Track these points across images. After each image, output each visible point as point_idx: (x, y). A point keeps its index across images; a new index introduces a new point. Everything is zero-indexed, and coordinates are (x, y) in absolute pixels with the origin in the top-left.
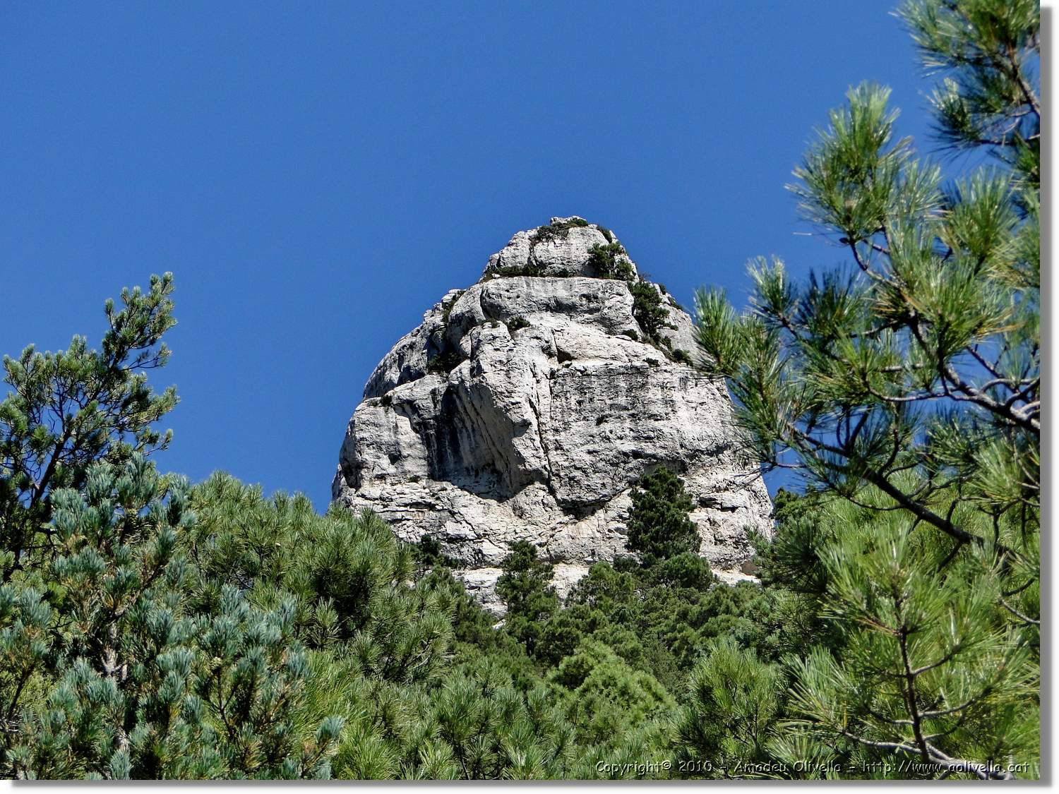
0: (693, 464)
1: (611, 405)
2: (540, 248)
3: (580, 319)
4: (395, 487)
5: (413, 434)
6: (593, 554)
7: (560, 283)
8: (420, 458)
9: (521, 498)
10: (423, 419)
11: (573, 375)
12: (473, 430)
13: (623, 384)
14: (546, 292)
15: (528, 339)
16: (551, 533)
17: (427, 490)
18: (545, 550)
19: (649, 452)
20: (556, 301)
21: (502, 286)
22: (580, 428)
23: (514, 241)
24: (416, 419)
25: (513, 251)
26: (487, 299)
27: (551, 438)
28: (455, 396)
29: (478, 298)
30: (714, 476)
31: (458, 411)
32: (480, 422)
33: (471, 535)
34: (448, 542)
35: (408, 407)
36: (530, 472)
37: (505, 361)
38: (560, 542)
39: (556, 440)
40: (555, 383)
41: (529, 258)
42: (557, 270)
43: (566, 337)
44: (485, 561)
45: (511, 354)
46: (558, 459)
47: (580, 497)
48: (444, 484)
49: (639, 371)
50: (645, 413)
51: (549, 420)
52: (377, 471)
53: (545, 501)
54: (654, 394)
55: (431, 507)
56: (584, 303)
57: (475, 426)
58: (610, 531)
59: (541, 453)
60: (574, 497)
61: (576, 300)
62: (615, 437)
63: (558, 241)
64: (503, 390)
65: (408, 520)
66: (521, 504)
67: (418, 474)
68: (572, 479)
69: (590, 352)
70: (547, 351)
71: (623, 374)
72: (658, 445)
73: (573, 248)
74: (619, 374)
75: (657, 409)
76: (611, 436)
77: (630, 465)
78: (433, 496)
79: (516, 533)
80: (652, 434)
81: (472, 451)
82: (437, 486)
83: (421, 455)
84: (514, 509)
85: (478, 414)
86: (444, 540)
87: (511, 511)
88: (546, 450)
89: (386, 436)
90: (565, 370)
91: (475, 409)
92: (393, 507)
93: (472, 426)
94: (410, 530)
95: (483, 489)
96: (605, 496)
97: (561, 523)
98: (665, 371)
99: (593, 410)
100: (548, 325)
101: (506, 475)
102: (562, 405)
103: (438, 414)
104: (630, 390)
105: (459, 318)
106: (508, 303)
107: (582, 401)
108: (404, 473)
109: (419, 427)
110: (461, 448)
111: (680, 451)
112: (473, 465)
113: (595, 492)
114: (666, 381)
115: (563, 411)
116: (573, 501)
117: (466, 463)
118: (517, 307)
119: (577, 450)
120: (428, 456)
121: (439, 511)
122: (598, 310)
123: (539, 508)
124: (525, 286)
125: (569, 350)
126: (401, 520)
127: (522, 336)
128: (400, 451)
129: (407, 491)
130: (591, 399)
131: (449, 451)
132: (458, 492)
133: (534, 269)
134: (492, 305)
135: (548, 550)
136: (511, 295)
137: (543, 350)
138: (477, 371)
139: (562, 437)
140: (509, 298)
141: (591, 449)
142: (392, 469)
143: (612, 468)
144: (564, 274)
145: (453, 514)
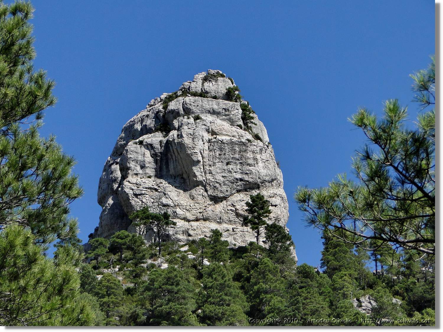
0: (262, 186)
1: (232, 158)
2: (206, 84)
3: (221, 118)
4: (142, 179)
5: (151, 158)
6: (220, 219)
7: (214, 102)
8: (152, 168)
9: (193, 192)
10: (156, 152)
11: (218, 142)
12: (176, 160)
13: (237, 149)
14: (209, 105)
15: (201, 125)
16: (204, 208)
17: (155, 183)
18: (202, 215)
19: (246, 179)
20: (213, 110)
21: (192, 100)
22: (220, 166)
23: (196, 80)
24: (153, 152)
25: (195, 85)
26: (185, 105)
27: (208, 168)
28: (170, 145)
29: (181, 104)
30: (269, 191)
31: (170, 151)
32: (179, 157)
33: (172, 205)
34: (163, 206)
35: (150, 147)
36: (198, 181)
37: (192, 134)
38: (208, 212)
39: (210, 170)
40: (210, 145)
41: (202, 89)
42: (213, 96)
43: (216, 125)
44: (177, 216)
45: (195, 131)
46: (210, 178)
47: (217, 195)
48: (162, 180)
49: (244, 144)
50: (246, 163)
51: (207, 160)
52: (135, 172)
53: (203, 195)
54: (250, 155)
55: (156, 190)
56: (224, 112)
57: (177, 158)
58: (228, 210)
59: (204, 175)
60: (215, 194)
61: (220, 110)
62: (234, 172)
63: (214, 83)
64: (191, 146)
65: (147, 194)
66: (193, 195)
67: (151, 175)
68: (215, 187)
69: (224, 133)
70: (208, 131)
71: (238, 144)
72: (250, 177)
73: (220, 86)
74: (236, 144)
75: (251, 161)
76: (232, 171)
77: (238, 184)
78: (157, 185)
79: (190, 206)
80: (248, 172)
81: (174, 168)
82: (159, 181)
83: (153, 167)
84: (190, 196)
85: (179, 154)
86: (161, 205)
87: (189, 196)
88: (205, 173)
89: (140, 158)
90: (214, 140)
91: (178, 152)
92: (141, 188)
93: (175, 158)
94: (147, 199)
95: (177, 185)
96: (227, 195)
97: (209, 204)
98: (254, 145)
99: (225, 159)
100: (209, 119)
101: (187, 181)
102: (213, 155)
103: (162, 151)
104: (240, 152)
105: (173, 111)
106: (193, 108)
107: (221, 154)
108: (146, 174)
109: (154, 156)
110: (170, 166)
111: (258, 180)
112: (174, 174)
113: (223, 193)
114: (254, 150)
115: (213, 158)
116: (214, 196)
117: (171, 173)
118: (197, 110)
119: (218, 175)
120: (156, 168)
121: (159, 192)
122: (228, 115)
123: (200, 197)
124: (201, 101)
125: (216, 131)
126: (144, 194)
127: (199, 123)
128: (145, 165)
129: (147, 182)
130: (224, 154)
131: (164, 167)
132: (167, 185)
133: (203, 94)
134: (187, 108)
135: (203, 215)
136: (195, 105)
137: (207, 130)
138: (180, 136)
139: (212, 168)
140: (194, 106)
141: (224, 175)
142: (141, 172)
143: (231, 184)
144: (215, 98)
145: (165, 194)
